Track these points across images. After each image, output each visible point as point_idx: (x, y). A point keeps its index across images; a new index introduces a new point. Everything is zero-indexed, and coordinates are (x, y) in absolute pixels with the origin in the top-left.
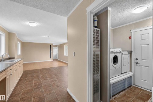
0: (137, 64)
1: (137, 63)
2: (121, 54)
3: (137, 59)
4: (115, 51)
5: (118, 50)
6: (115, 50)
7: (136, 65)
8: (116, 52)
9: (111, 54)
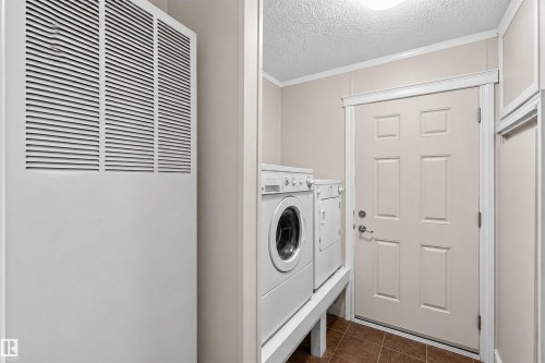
0: (364, 234)
1: (362, 229)
2: (311, 196)
3: (362, 214)
4: (287, 183)
5: (301, 178)
6: (289, 177)
7: (361, 237)
8: (289, 189)
9: (264, 204)
